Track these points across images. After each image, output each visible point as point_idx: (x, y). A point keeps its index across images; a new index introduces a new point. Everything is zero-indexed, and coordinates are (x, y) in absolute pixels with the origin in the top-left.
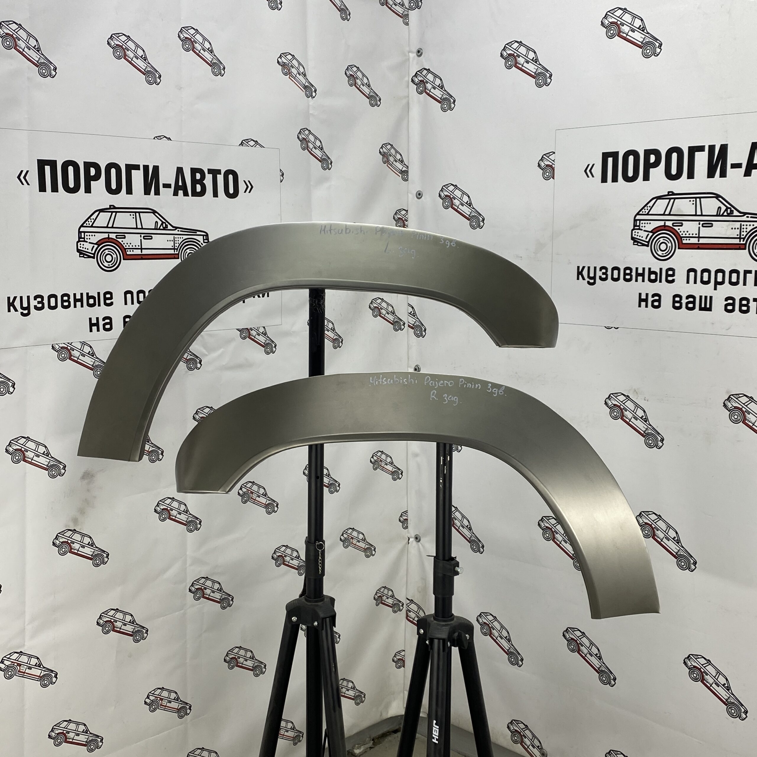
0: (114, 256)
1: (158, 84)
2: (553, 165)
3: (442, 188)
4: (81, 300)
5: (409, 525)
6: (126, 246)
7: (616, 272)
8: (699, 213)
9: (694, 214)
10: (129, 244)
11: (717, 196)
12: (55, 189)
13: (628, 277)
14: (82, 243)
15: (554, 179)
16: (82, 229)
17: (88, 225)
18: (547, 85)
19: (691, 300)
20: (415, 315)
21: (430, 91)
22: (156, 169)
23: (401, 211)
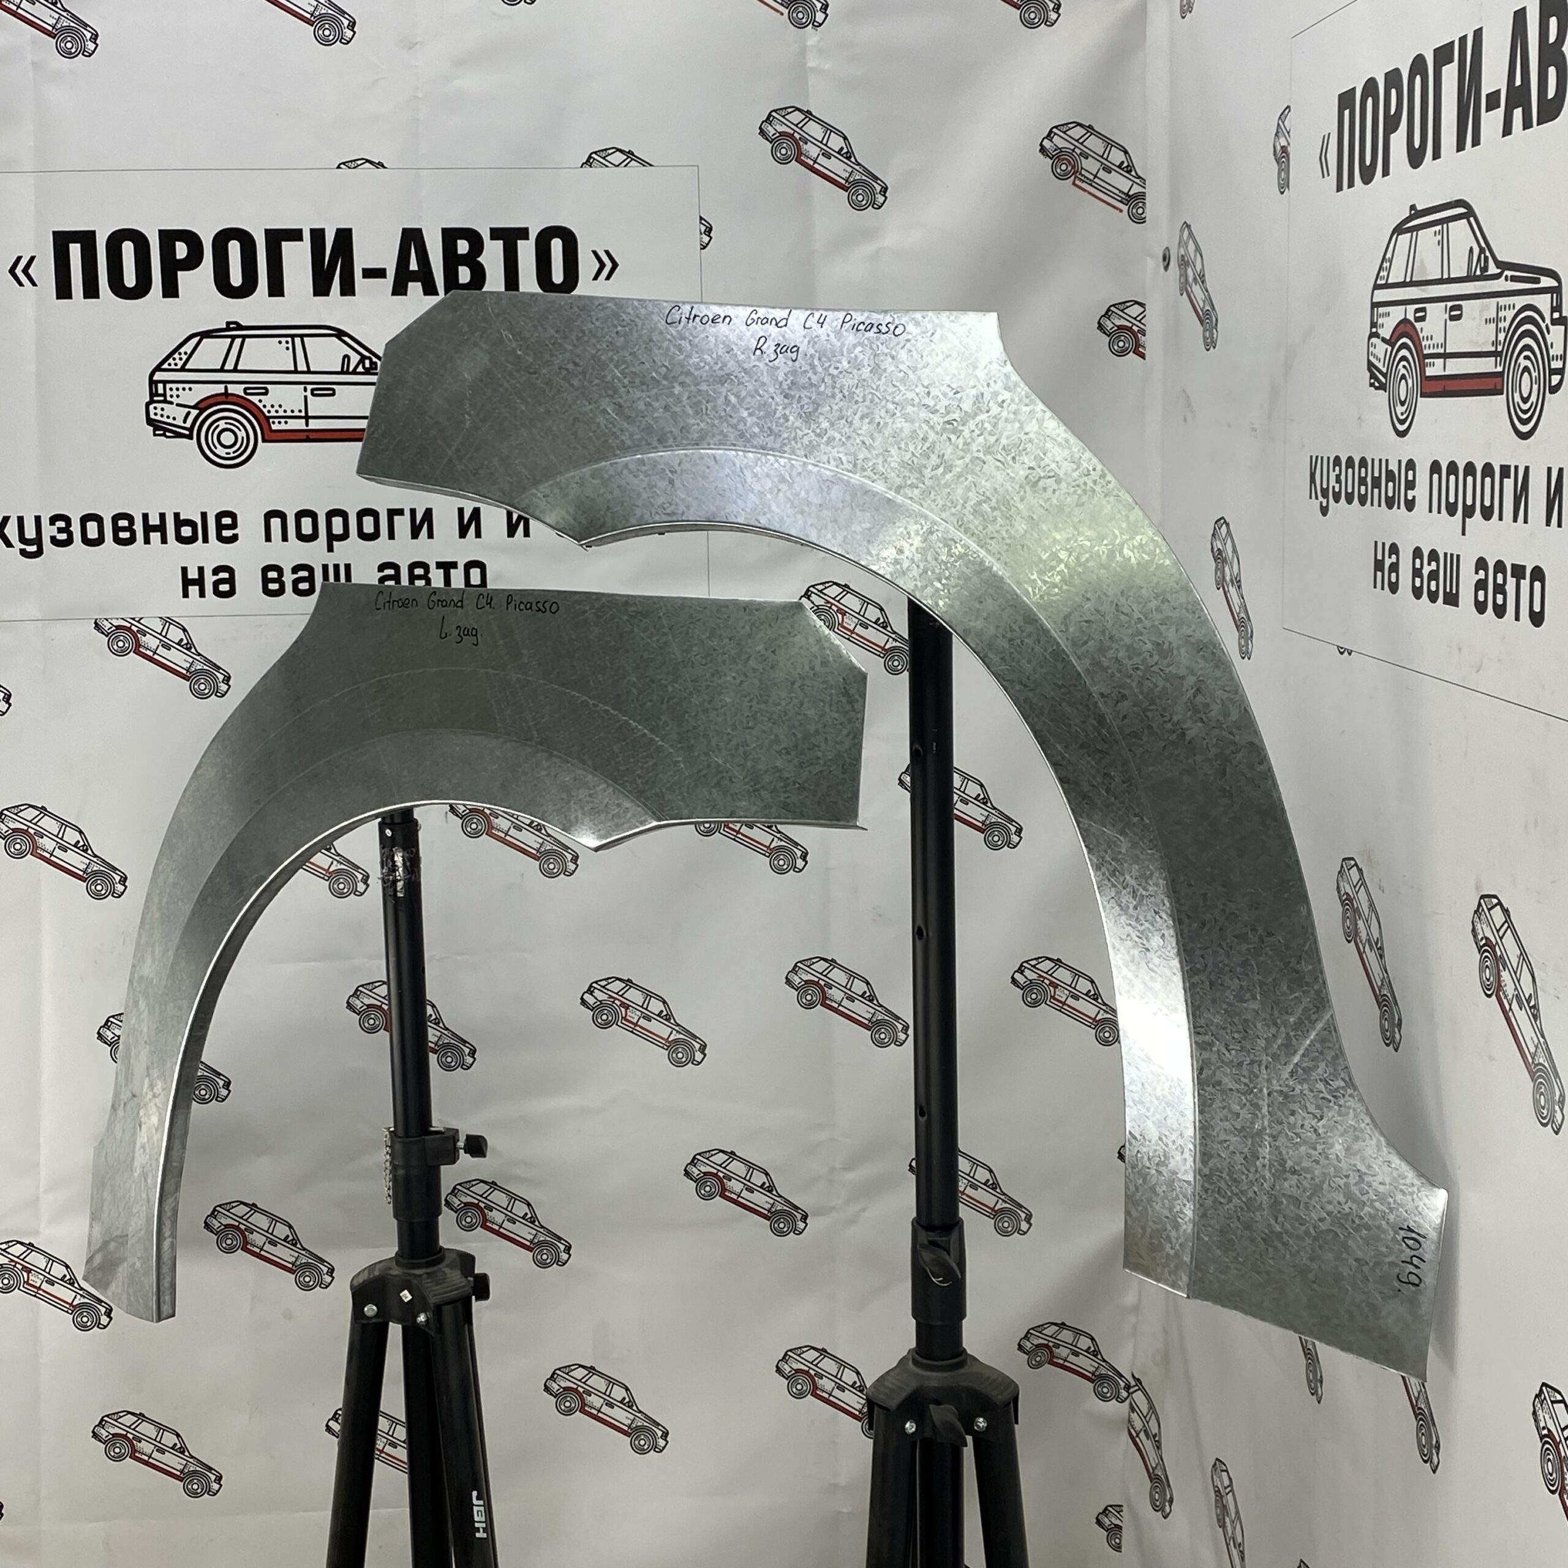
0: (241, 434)
1: (348, 42)
2: (1288, 148)
3: (1180, 236)
4: (161, 528)
6: (269, 412)
8: (1445, 273)
10: (277, 408)
11: (1470, 214)
12: (91, 291)
13: (1363, 490)
14: (159, 406)
15: (1289, 189)
16: (158, 376)
17: (173, 367)
19: (1434, 566)
22: (344, 237)
23: (1127, 307)
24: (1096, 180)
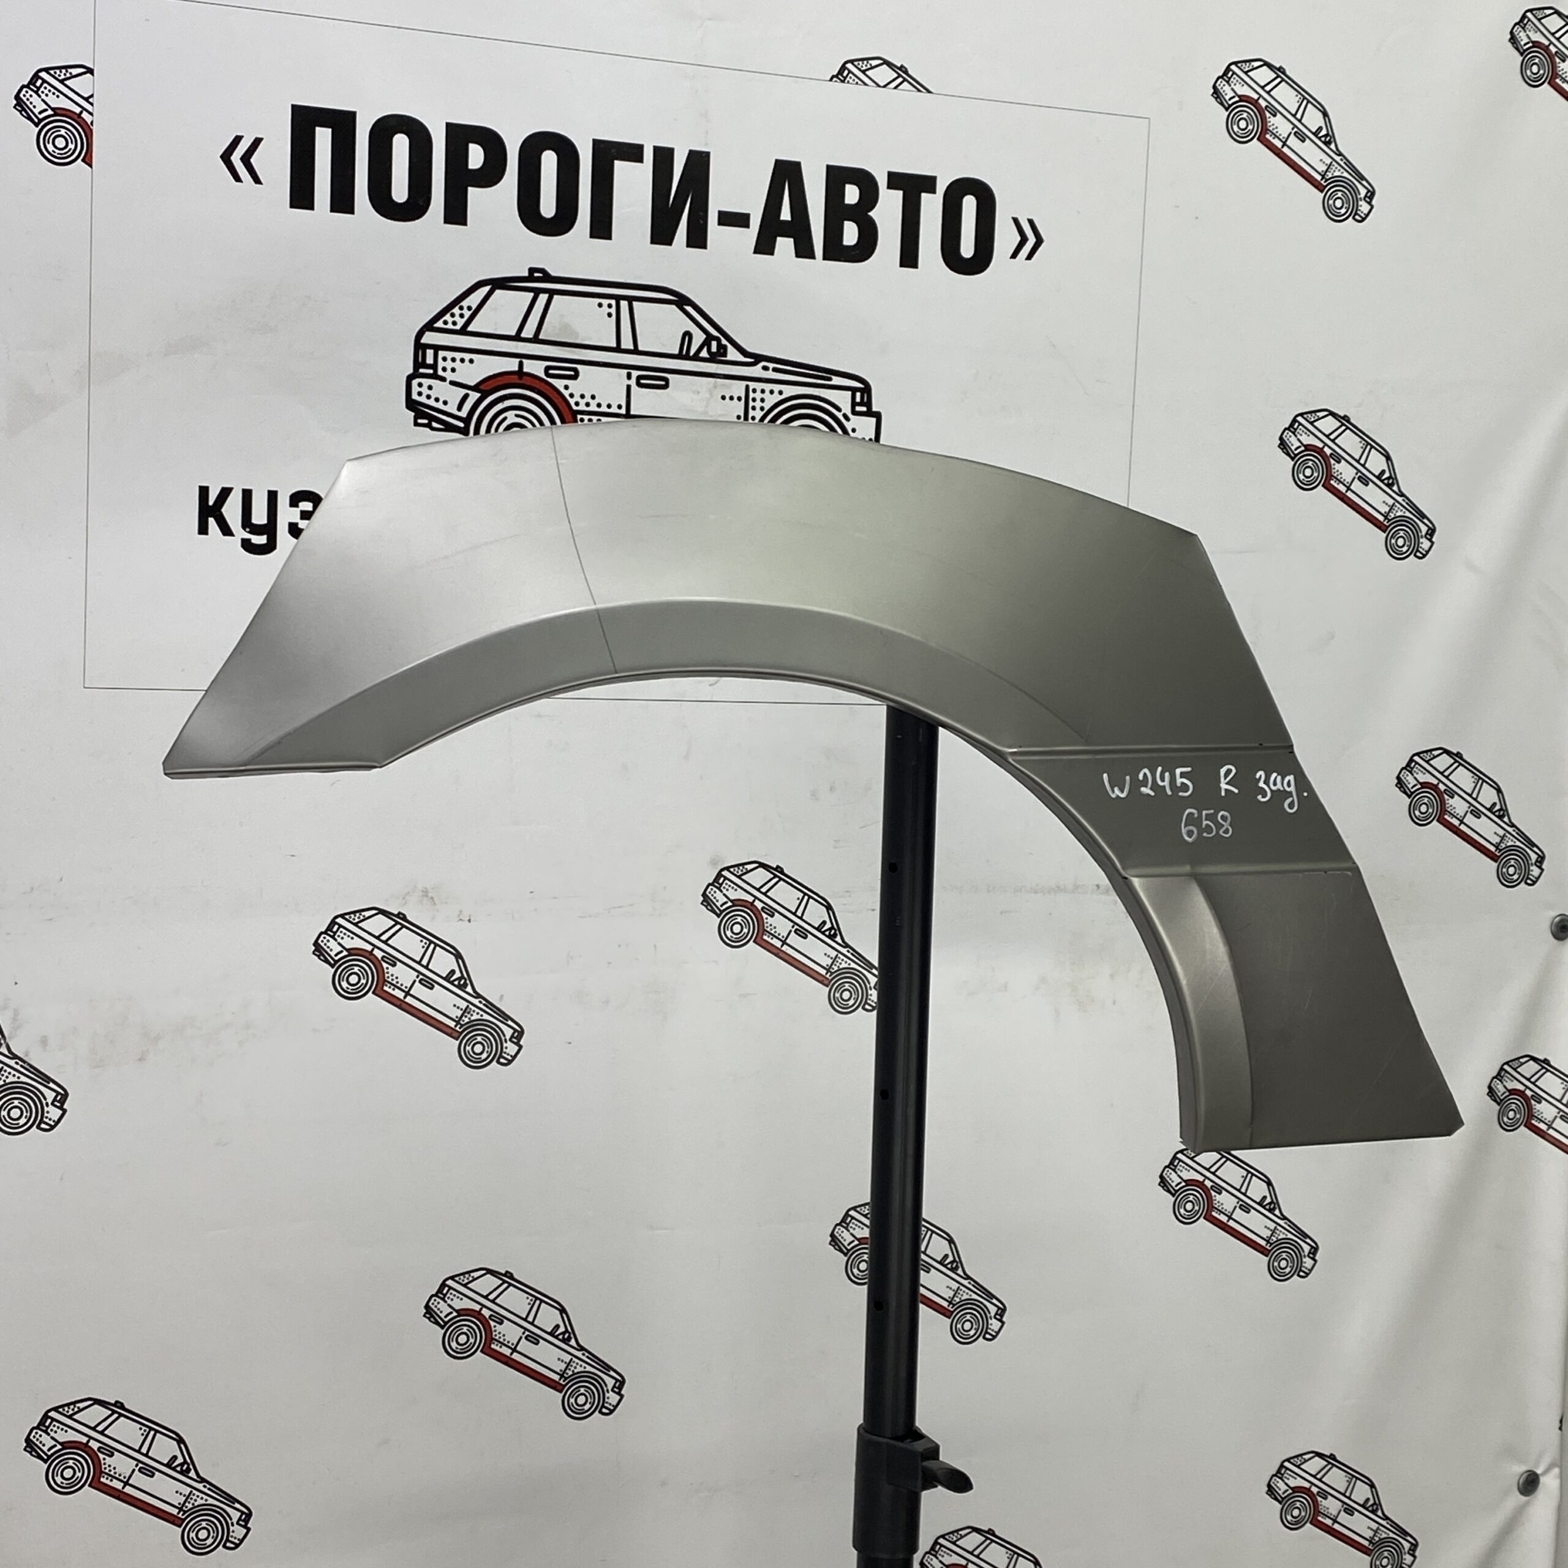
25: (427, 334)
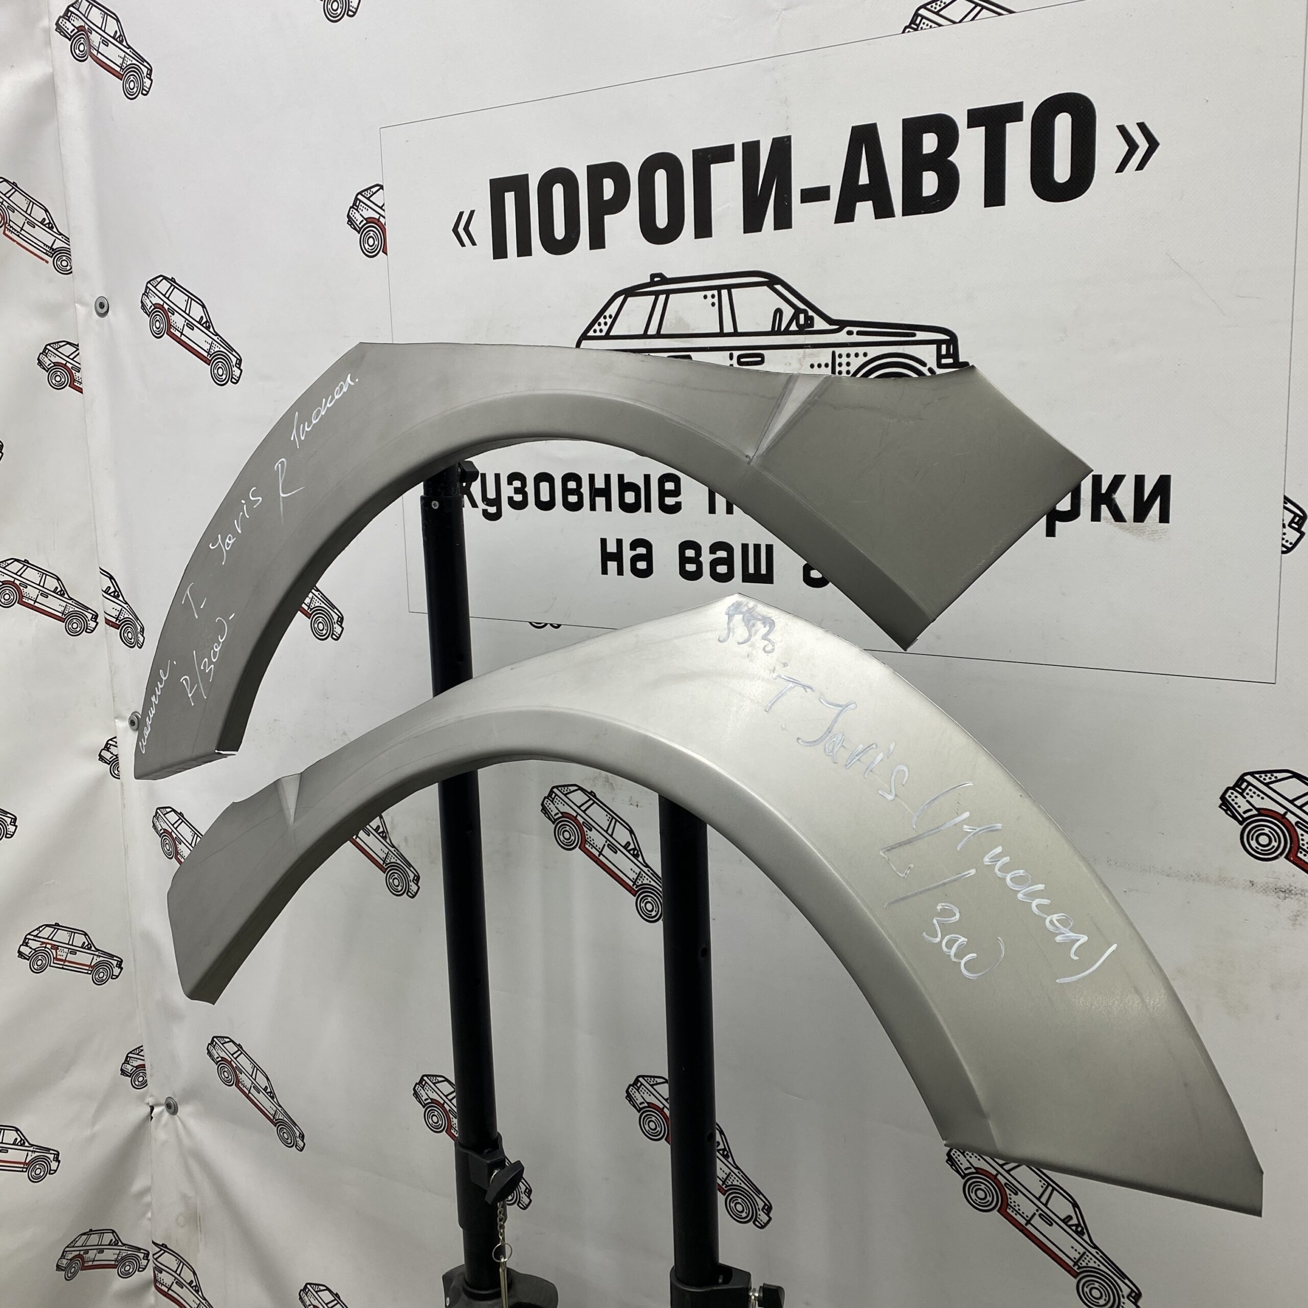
2: (382, 219)
3: (147, 287)
5: (148, 1078)
7: (544, 486)
8: (728, 328)
9: (719, 331)
11: (771, 281)
13: (573, 499)
15: (387, 255)
18: (350, 13)
19: (722, 554)
20: (119, 596)
21: (98, 52)
23: (61, 347)
24: (23, 232)
25: (583, 341)
